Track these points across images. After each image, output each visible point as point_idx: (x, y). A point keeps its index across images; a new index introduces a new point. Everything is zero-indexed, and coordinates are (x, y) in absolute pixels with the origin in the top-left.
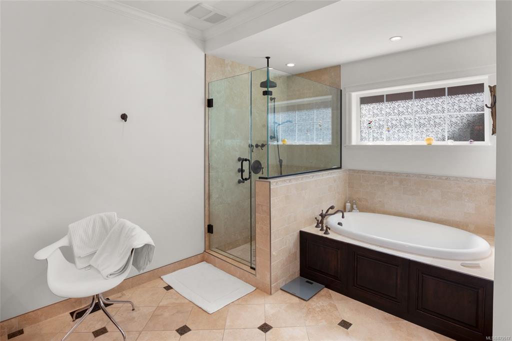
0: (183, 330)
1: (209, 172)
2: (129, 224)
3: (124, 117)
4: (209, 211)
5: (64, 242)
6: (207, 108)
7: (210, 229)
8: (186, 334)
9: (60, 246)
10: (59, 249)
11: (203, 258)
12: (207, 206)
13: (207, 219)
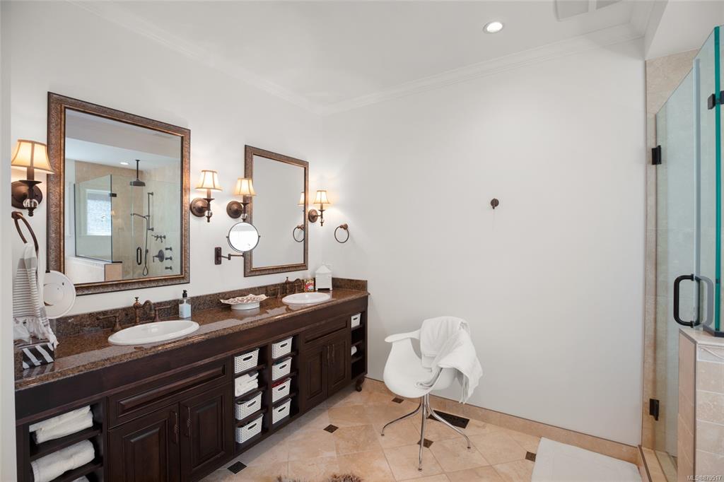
1: (656, 295)
4: (655, 371)
5: (415, 334)
6: (653, 166)
7: (654, 408)
9: (413, 337)
10: (409, 341)
11: (631, 455)
12: (650, 360)
13: (650, 386)
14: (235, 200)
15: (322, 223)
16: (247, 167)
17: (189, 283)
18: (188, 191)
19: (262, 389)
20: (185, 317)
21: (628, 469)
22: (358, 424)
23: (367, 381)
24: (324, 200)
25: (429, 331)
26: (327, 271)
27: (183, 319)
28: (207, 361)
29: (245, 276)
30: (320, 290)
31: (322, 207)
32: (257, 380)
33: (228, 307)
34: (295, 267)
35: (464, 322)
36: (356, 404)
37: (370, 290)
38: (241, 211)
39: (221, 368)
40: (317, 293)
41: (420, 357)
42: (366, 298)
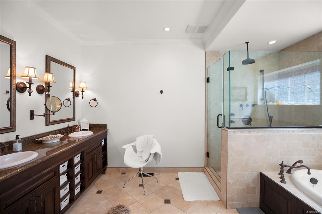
0: (167, 202)
1: (208, 121)
2: (155, 141)
3: (162, 92)
4: (208, 143)
5: (133, 144)
6: (207, 83)
7: (208, 154)
8: (167, 204)
9: (133, 145)
10: (132, 147)
11: (203, 170)
12: (206, 141)
13: (206, 148)
14: (41, 84)
15: (83, 97)
16: (47, 66)
17: (16, 131)
18: (15, 78)
19: (69, 181)
20: (18, 151)
21: (202, 174)
22: (111, 187)
23: (108, 169)
24: (85, 86)
25: (139, 142)
26: (86, 121)
27: (17, 152)
28: (48, 170)
29: (46, 125)
30: (83, 130)
31: (83, 90)
32: (66, 177)
33: (41, 143)
34: (70, 119)
35: (153, 136)
36: (106, 180)
37: (108, 128)
38: (44, 90)
39: (54, 173)
40: (82, 132)
41: (136, 152)
42: (107, 132)
